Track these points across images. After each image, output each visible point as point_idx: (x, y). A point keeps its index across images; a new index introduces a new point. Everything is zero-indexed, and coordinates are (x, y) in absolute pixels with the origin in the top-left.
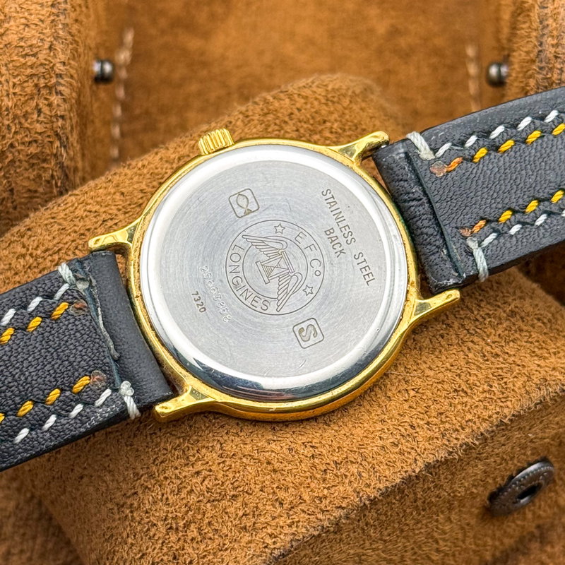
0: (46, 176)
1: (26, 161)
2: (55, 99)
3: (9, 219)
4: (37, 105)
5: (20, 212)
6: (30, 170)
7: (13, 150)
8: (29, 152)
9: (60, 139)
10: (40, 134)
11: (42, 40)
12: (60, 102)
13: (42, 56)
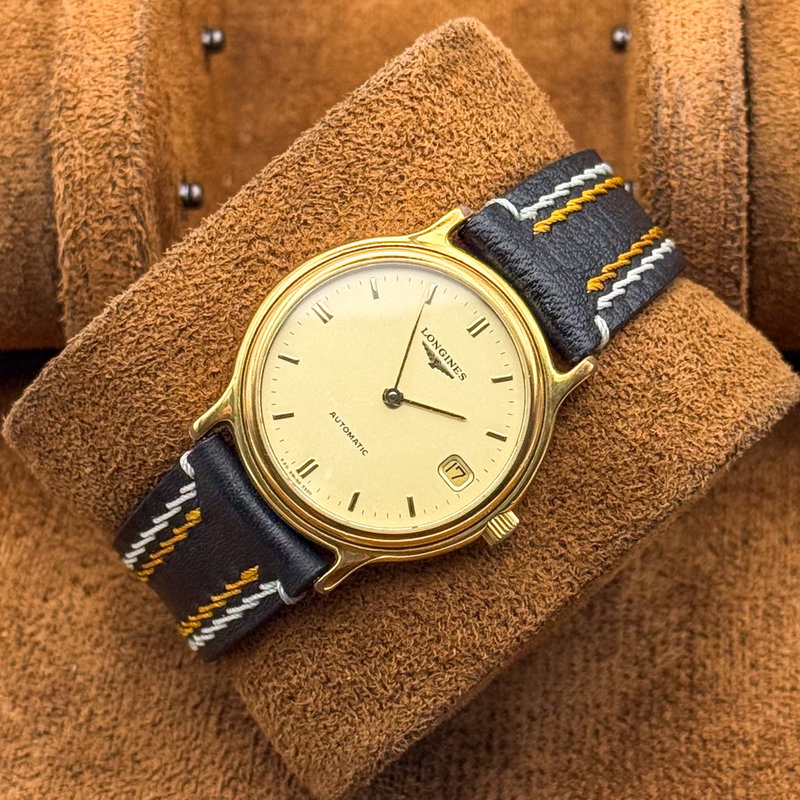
0: (122, 256)
1: (101, 241)
2: (130, 171)
3: (84, 312)
4: (112, 178)
5: (95, 303)
6: (106, 251)
7: (87, 229)
8: (104, 229)
9: (136, 214)
10: (115, 208)
11: (115, 110)
12: (136, 174)
13: (115, 127)
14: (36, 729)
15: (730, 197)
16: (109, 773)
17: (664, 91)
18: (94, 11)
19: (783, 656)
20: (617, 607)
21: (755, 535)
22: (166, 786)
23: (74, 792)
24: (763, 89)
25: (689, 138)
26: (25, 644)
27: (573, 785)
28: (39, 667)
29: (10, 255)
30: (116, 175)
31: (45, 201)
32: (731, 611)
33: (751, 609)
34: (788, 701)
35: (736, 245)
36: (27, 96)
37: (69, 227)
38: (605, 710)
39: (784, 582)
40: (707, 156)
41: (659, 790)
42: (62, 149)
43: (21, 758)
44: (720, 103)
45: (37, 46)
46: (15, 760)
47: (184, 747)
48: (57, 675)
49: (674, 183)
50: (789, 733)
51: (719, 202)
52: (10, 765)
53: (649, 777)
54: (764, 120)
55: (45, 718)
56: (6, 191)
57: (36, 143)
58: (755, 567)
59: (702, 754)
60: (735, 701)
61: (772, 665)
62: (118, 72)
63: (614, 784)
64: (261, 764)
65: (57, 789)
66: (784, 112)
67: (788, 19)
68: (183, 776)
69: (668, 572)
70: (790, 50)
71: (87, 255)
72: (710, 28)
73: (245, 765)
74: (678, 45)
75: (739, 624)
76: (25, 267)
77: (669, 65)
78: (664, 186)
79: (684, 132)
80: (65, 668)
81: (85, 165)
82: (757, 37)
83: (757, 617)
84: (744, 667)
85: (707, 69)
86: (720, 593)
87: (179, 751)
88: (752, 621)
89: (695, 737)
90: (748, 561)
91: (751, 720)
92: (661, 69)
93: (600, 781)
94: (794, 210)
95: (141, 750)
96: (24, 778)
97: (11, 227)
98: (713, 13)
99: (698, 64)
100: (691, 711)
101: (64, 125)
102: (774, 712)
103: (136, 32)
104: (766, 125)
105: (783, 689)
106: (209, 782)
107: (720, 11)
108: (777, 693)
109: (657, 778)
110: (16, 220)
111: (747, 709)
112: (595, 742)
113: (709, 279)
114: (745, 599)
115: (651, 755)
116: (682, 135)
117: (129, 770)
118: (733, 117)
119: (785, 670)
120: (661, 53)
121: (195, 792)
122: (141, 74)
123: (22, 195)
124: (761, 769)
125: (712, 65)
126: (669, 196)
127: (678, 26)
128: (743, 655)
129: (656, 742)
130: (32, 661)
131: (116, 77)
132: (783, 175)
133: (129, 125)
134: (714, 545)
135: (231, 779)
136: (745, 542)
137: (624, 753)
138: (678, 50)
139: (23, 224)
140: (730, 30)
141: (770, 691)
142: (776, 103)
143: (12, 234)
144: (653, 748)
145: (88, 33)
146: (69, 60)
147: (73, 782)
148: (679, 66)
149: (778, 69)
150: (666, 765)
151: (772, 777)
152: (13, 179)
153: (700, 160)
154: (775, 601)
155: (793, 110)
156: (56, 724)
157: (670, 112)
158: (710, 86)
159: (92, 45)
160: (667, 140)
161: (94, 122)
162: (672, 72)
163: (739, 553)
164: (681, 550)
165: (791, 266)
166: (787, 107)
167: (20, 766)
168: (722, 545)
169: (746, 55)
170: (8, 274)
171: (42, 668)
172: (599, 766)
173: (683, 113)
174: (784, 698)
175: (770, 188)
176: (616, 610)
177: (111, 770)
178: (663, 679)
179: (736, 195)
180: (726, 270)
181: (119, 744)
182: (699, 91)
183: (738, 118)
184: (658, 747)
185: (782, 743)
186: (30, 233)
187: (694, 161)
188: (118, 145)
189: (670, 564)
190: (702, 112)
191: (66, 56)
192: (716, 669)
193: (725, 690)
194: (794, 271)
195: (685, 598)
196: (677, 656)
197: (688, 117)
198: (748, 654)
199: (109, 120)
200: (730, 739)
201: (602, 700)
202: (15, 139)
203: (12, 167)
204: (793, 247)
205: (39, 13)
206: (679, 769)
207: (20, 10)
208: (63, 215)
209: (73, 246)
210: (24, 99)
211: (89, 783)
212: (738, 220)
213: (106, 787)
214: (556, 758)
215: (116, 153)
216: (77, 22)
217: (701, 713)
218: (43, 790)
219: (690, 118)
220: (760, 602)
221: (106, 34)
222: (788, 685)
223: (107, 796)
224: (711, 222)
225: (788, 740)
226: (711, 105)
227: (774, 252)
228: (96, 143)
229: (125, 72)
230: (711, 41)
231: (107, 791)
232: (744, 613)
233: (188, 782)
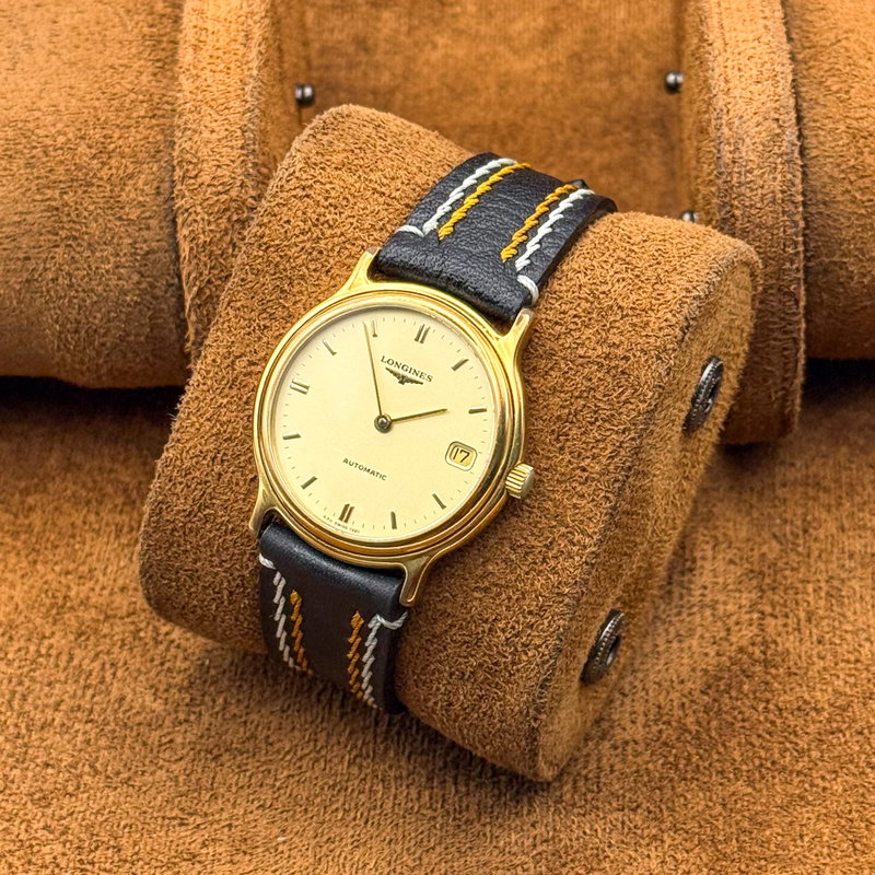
4: (232, 239)
11: (233, 178)
13: (234, 193)
14: (177, 718)
15: (788, 223)
16: (245, 755)
17: (725, 130)
18: (209, 86)
19: (846, 632)
20: (693, 593)
21: (814, 524)
22: (298, 764)
23: (216, 773)
24: (812, 124)
25: (750, 172)
26: (161, 643)
27: (665, 753)
28: (175, 662)
29: (138, 307)
30: (236, 237)
31: (168, 259)
32: (797, 593)
33: (815, 590)
34: (853, 672)
35: (794, 266)
36: (148, 163)
37: (195, 285)
38: (690, 685)
39: (843, 566)
40: (766, 187)
41: (742, 755)
42: (186, 215)
43: (165, 744)
44: (776, 139)
45: (154, 116)
46: (160, 746)
47: (311, 730)
48: (192, 670)
49: (737, 212)
50: (856, 701)
51: (778, 229)
52: (155, 751)
53: (733, 743)
54: (814, 153)
55: (184, 708)
56: (133, 250)
57: (158, 206)
58: (816, 553)
59: (778, 721)
60: (806, 674)
61: (838, 642)
62: (234, 143)
63: (701, 751)
64: (382, 743)
65: (200, 770)
66: (833, 144)
67: (831, 60)
68: (312, 756)
69: (738, 561)
70: (834, 88)
71: (211, 309)
72: (764, 72)
73: (368, 744)
74: (736, 87)
75: (805, 604)
76: (150, 319)
77: (729, 106)
78: (728, 216)
79: (746, 166)
80: (199, 662)
81: (207, 228)
82: (804, 77)
83: (821, 598)
84: (812, 643)
85: (764, 109)
86: (785, 578)
87: (308, 733)
88: (816, 602)
89: (771, 707)
90: (809, 547)
91: (821, 690)
92: (722, 110)
93: (689, 749)
94: (844, 233)
95: (273, 733)
96: (169, 761)
97: (139, 283)
98: (766, 58)
99: (755, 104)
100: (767, 683)
101: (187, 193)
102: (841, 683)
103: (248, 106)
104: (816, 156)
105: (848, 662)
106: (336, 760)
107: (772, 55)
108: (842, 665)
109: (739, 744)
110: (142, 276)
111: (817, 680)
112: (681, 713)
113: (771, 298)
114: (808, 582)
115: (733, 724)
116: (743, 169)
117: (264, 751)
118: (789, 151)
119: (848, 644)
120: (720, 95)
121: (324, 769)
122: (254, 144)
123: (148, 253)
124: (833, 733)
125: (768, 105)
126: (733, 224)
127: (736, 73)
128: (811, 633)
129: (736, 713)
130: (168, 657)
131: (232, 147)
132: (834, 202)
133: (246, 192)
134: (778, 534)
135: (356, 757)
136: (805, 531)
137: (708, 723)
138: (736, 93)
139: (148, 279)
140: (782, 73)
141: (836, 664)
142: (825, 137)
143: (139, 289)
144: (735, 718)
145: (204, 107)
146: (189, 133)
147: (214, 764)
148: (738, 106)
149: (825, 106)
150: (748, 733)
151: (843, 740)
152: (139, 239)
153: (760, 191)
154: (836, 583)
155: (841, 143)
156: (194, 713)
157: (732, 148)
158: (767, 124)
159: (209, 117)
160: (730, 174)
161: (214, 189)
162: (731, 113)
163: (801, 541)
164: (748, 540)
165: (842, 283)
166: (835, 140)
167: (165, 750)
168: (785, 535)
169: (797, 94)
170: (136, 324)
171: (178, 664)
172: (687, 735)
173: (743, 149)
174: (850, 669)
175: (821, 213)
176: (693, 596)
177: (248, 752)
178: (740, 656)
179: (794, 222)
180: (786, 290)
181: (253, 730)
182: (757, 129)
183: (793, 152)
184: (740, 717)
185: (850, 709)
186: (155, 287)
187: (755, 192)
188: (237, 209)
189: (739, 553)
190: (761, 148)
191: (185, 129)
192: (787, 645)
193: (796, 664)
194: (844, 288)
195: (754, 582)
196: (751, 634)
197: (748, 153)
198: (814, 631)
199: (227, 188)
200: (804, 707)
201: (684, 675)
202: (140, 202)
203: (137, 228)
204: (844, 266)
205: (154, 83)
206: (759, 736)
207: (136, 81)
208: (189, 274)
209: (199, 302)
210: (145, 166)
211: (229, 764)
212: (796, 244)
213: (244, 768)
214: (647, 729)
215: (235, 217)
216: (194, 97)
217: (776, 685)
218: (187, 772)
219: (750, 153)
220: (823, 584)
221: (221, 108)
222: (852, 658)
223: (245, 776)
224: (772, 246)
225: (855, 706)
226: (769, 141)
227: (826, 272)
228: (216, 209)
229: (240, 143)
230: (765, 83)
231: (245, 771)
232: (808, 594)
233: (317, 760)
